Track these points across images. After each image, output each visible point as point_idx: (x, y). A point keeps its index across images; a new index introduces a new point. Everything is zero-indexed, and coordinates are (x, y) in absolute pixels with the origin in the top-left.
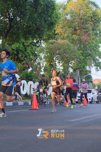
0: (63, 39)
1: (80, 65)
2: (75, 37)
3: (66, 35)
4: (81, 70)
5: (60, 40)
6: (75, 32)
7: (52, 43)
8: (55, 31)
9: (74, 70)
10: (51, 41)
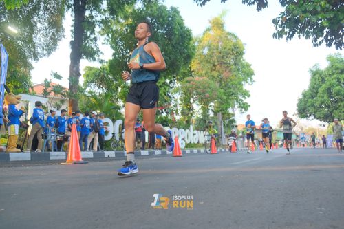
0: (201, 76)
1: (222, 106)
2: (215, 73)
3: (204, 72)
4: (223, 112)
5: (197, 77)
6: (214, 68)
7: (189, 82)
8: (190, 68)
9: (215, 113)
10: (187, 78)
